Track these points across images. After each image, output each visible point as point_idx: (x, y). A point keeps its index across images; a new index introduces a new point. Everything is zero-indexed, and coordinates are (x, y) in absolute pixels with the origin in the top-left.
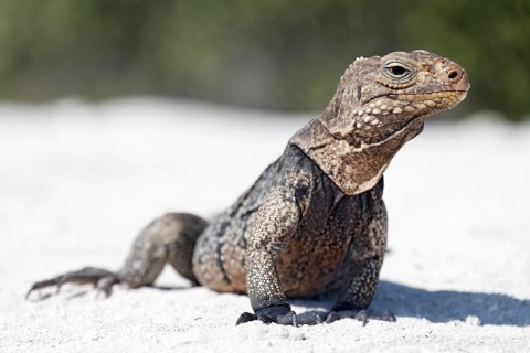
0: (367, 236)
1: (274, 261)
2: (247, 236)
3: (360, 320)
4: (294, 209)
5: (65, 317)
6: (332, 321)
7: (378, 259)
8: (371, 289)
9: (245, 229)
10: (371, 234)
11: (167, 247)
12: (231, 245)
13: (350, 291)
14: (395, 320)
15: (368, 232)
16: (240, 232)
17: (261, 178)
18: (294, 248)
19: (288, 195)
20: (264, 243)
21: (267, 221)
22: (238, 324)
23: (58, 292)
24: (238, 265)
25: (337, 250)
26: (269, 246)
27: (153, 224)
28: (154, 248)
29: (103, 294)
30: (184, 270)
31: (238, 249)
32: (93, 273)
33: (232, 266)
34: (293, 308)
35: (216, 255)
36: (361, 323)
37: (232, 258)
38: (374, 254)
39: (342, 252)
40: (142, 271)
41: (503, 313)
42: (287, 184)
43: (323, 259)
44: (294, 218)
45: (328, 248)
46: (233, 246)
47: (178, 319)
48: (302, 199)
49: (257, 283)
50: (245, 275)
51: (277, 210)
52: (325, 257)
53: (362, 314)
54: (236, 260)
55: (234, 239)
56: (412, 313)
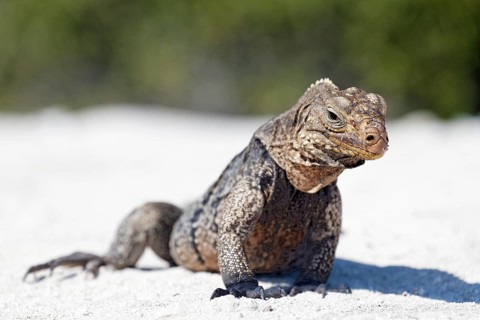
0: (324, 218)
1: (242, 243)
2: (217, 221)
3: (320, 292)
4: (260, 196)
5: (59, 297)
6: (295, 294)
7: (334, 238)
8: (328, 266)
9: (215, 215)
10: (328, 217)
11: (147, 233)
12: (204, 229)
13: (310, 267)
14: (350, 292)
15: (325, 214)
16: (211, 217)
17: (228, 168)
18: (259, 231)
19: (254, 184)
20: (233, 226)
21: (236, 207)
22: (212, 298)
23: (51, 275)
24: (211, 247)
25: (298, 232)
26: (238, 229)
27: (134, 212)
28: (136, 233)
29: (91, 276)
30: (162, 253)
31: (210, 233)
32: (82, 257)
33: (205, 248)
34: (260, 284)
35: (190, 239)
36: (321, 295)
37: (205, 240)
38: (330, 234)
39: (303, 233)
40: (126, 255)
41: (446, 284)
42: (253, 174)
43: (285, 240)
44: (259, 205)
45: (289, 230)
46: (206, 231)
47: (158, 295)
48: (266, 187)
49: (228, 262)
50: (217, 255)
51: (244, 198)
52: (287, 238)
53: (321, 287)
54: (208, 242)
55: (206, 224)
56: (366, 286)
